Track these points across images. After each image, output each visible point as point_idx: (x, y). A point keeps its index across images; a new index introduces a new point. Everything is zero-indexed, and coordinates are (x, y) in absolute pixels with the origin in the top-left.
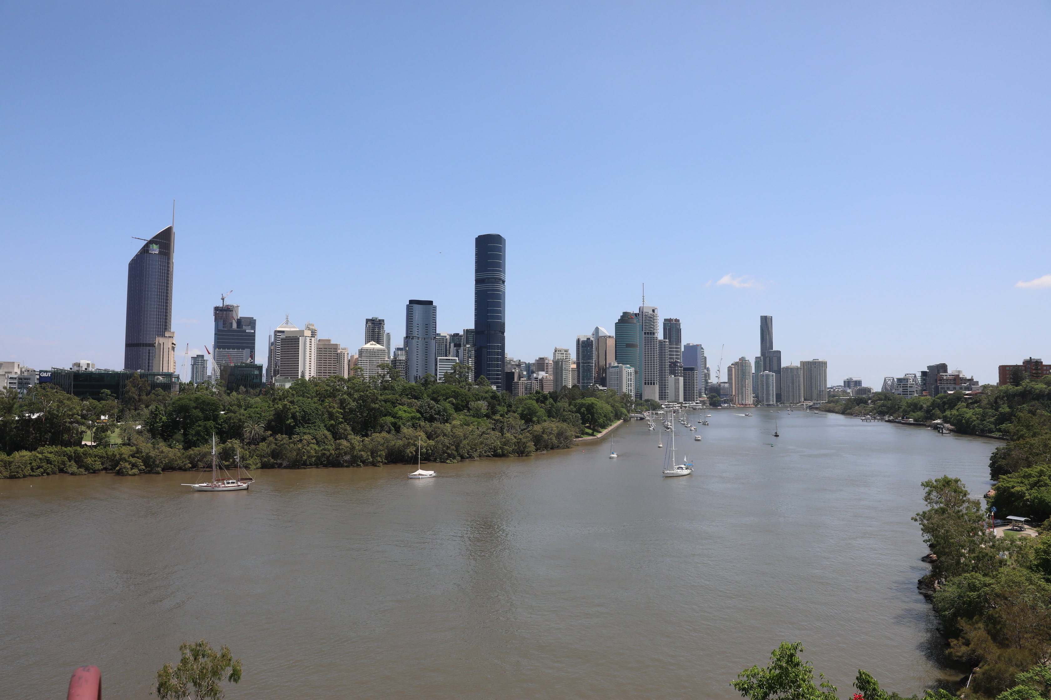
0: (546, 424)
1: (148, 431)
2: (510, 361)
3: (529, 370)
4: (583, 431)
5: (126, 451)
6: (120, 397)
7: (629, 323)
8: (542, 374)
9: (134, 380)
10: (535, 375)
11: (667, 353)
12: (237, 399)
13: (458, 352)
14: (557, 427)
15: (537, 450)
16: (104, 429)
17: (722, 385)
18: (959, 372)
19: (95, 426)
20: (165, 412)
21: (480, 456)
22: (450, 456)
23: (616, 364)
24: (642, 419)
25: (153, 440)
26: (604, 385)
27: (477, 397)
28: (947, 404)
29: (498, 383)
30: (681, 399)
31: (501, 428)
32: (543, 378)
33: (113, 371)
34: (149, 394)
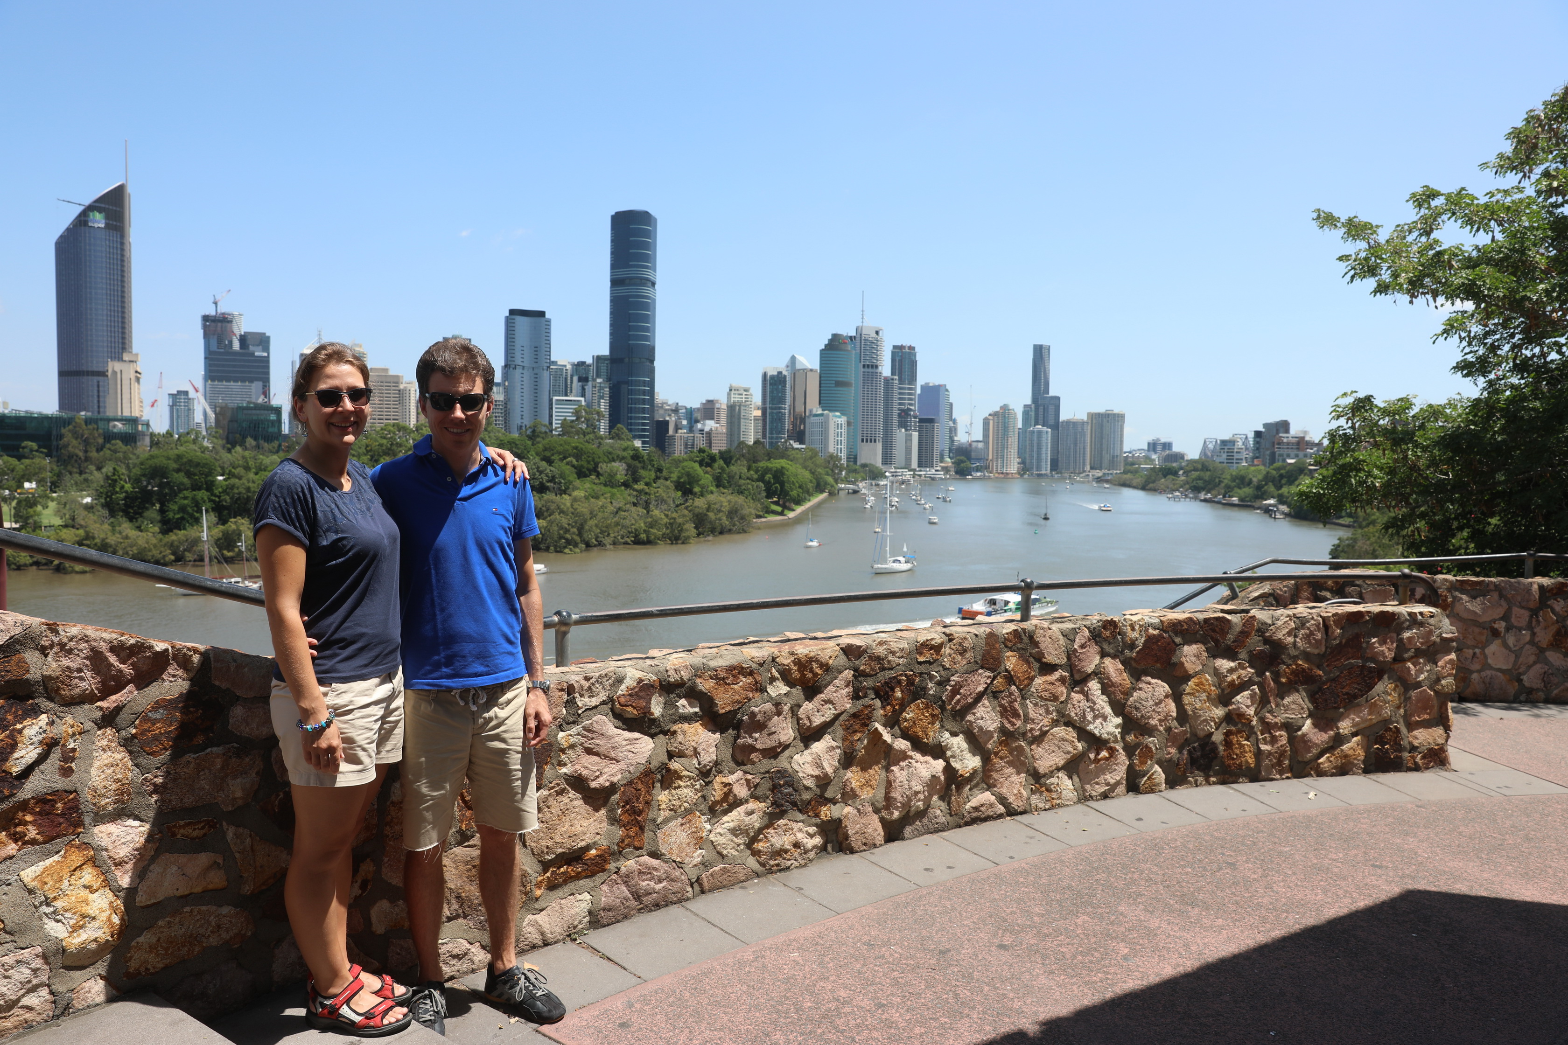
0: (711, 497)
1: (103, 506)
2: (663, 404)
3: (691, 418)
4: (767, 507)
5: (69, 535)
6: (54, 453)
7: (841, 350)
8: (710, 425)
9: (75, 427)
10: (699, 426)
11: (896, 396)
12: (243, 457)
13: (583, 389)
14: (729, 502)
15: (699, 535)
16: (30, 502)
17: (974, 445)
18: (1305, 432)
19: (14, 498)
20: (129, 477)
21: (614, 544)
22: (569, 542)
23: (820, 412)
24: (855, 492)
25: (112, 520)
26: (802, 442)
27: (610, 457)
28: (1285, 477)
29: (644, 436)
30: (914, 464)
31: (646, 502)
32: (711, 430)
33: (40, 413)
34: (102, 450)
